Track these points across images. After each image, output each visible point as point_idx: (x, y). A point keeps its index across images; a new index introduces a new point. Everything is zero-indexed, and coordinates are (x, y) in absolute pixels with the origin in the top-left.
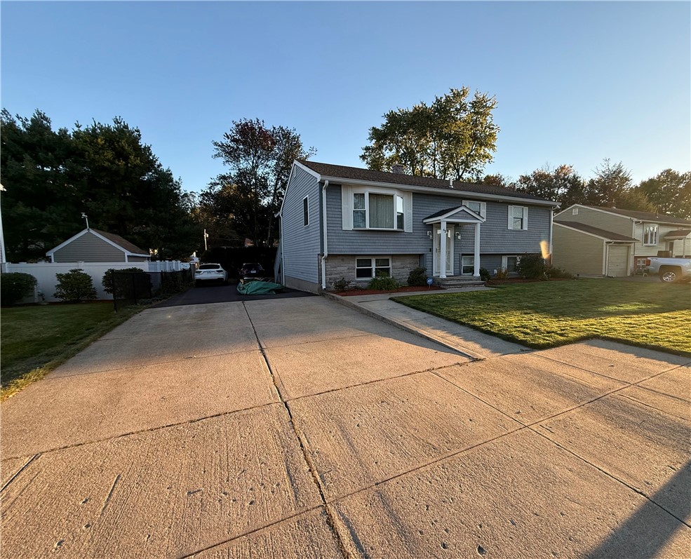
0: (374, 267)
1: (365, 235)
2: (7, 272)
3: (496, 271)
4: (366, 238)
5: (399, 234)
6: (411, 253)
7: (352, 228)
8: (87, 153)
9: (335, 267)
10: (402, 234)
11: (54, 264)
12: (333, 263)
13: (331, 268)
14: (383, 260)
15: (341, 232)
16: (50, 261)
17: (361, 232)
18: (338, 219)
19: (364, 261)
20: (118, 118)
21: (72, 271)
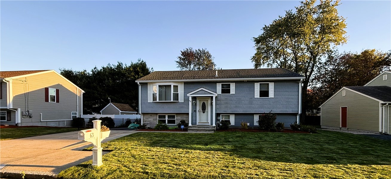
0: (167, 119)
1: (158, 104)
2: (82, 117)
3: (248, 124)
4: (159, 106)
5: (176, 103)
6: (183, 112)
7: (152, 101)
8: (126, 75)
9: (148, 119)
10: (178, 103)
11: (101, 115)
12: (146, 116)
13: (146, 119)
14: (171, 116)
15: (147, 103)
16: (100, 114)
17: (157, 103)
18: (146, 98)
19: (162, 116)
20: (139, 59)
21: (93, 117)
